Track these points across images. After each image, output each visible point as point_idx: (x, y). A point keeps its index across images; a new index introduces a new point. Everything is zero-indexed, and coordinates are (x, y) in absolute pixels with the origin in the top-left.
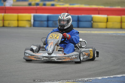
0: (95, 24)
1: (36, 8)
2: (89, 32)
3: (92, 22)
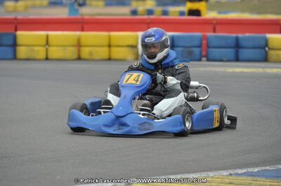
0: (272, 54)
1: (149, 21)
2: (260, 70)
3: (267, 49)
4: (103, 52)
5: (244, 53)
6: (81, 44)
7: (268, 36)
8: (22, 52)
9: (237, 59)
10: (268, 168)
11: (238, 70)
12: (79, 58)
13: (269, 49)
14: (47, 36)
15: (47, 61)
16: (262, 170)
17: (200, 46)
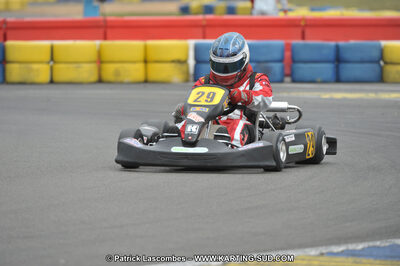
0: (391, 71)
1: (204, 23)
2: (372, 96)
3: (382, 63)
4: (136, 72)
5: (348, 70)
6: (103, 59)
7: (384, 43)
8: (14, 71)
9: (338, 80)
10: (378, 243)
11: (339, 96)
12: (100, 81)
13: (386, 63)
14: (52, 48)
15: (52, 86)
16: (369, 247)
17: (281, 61)
